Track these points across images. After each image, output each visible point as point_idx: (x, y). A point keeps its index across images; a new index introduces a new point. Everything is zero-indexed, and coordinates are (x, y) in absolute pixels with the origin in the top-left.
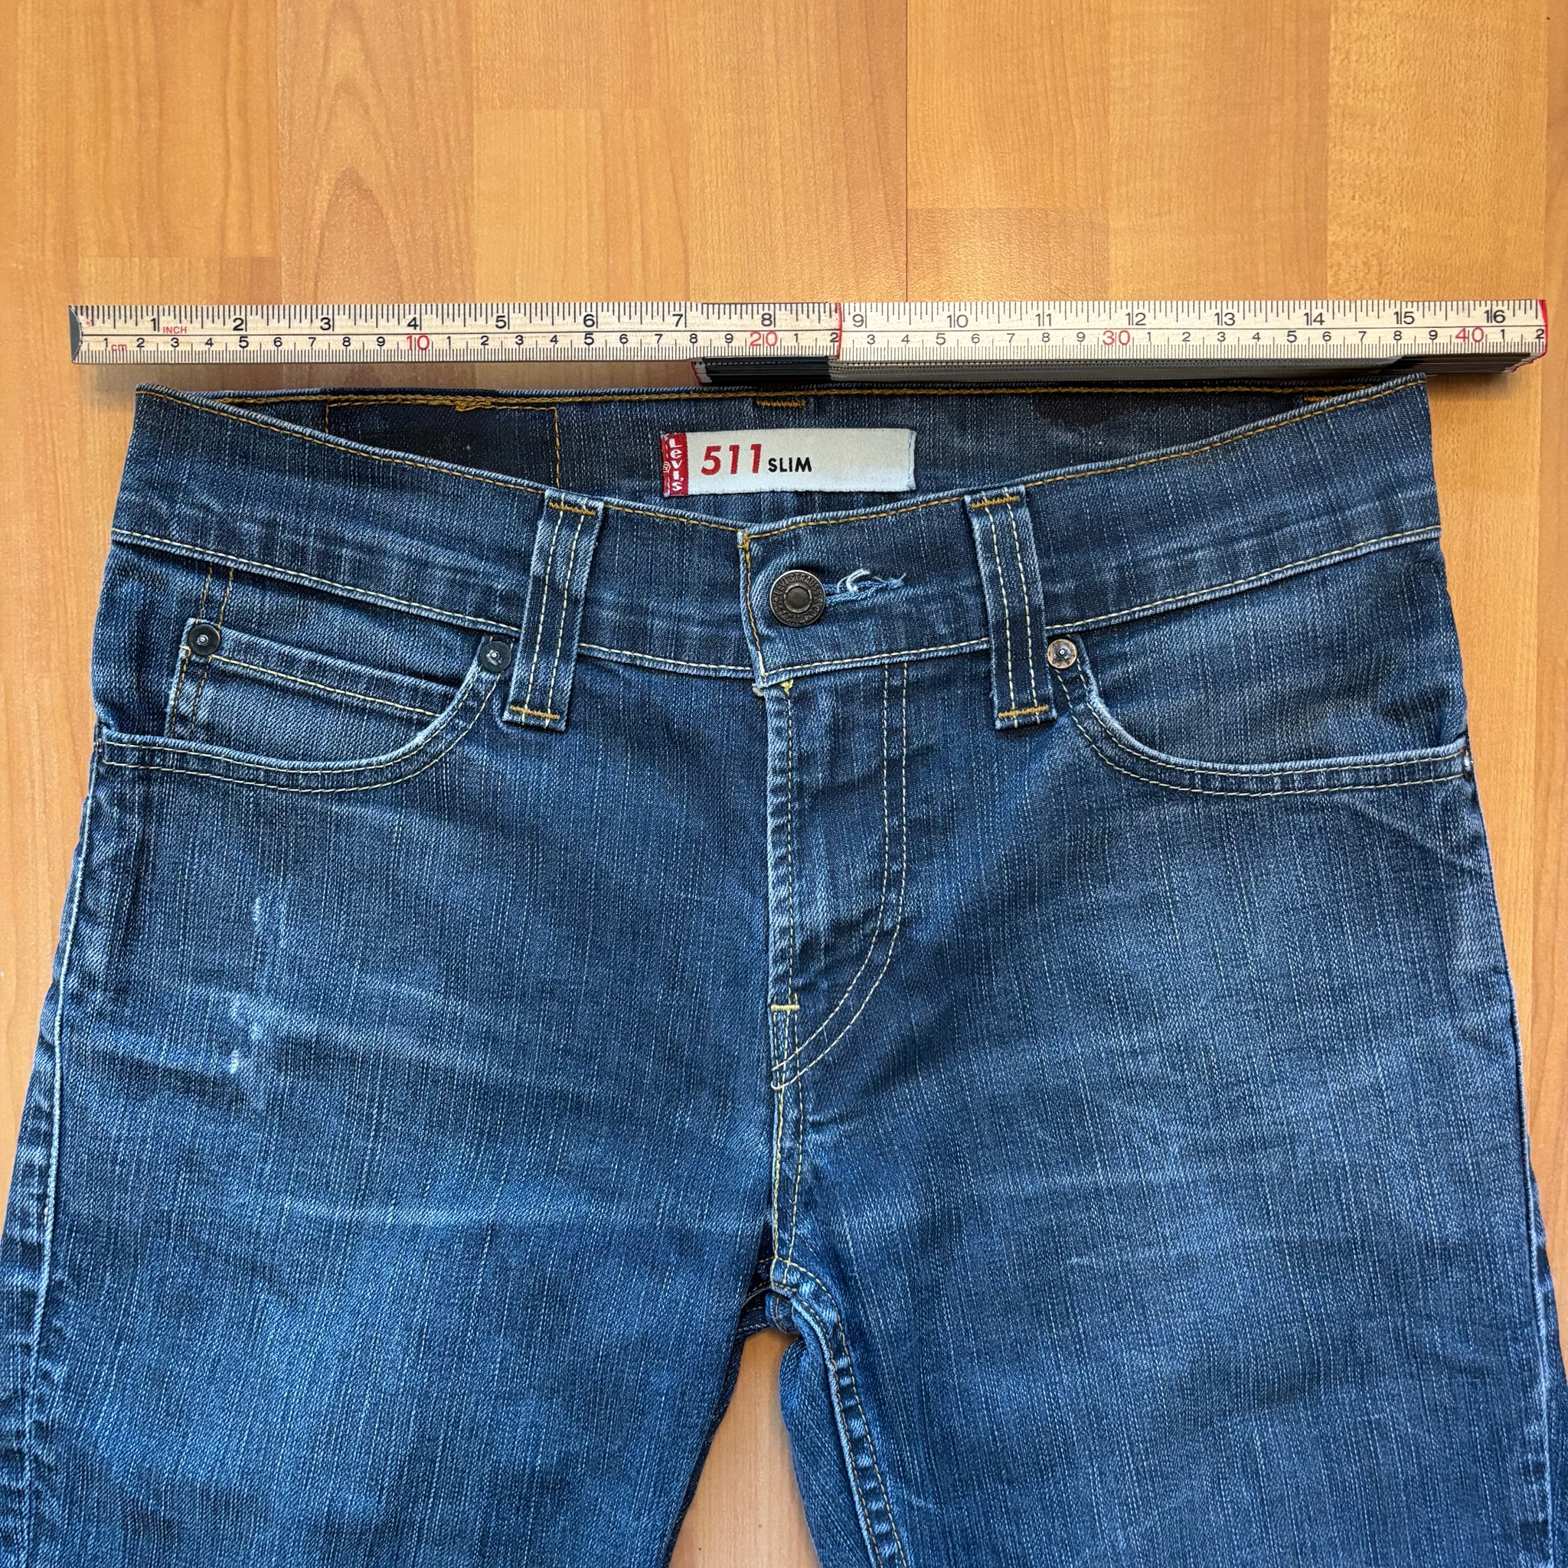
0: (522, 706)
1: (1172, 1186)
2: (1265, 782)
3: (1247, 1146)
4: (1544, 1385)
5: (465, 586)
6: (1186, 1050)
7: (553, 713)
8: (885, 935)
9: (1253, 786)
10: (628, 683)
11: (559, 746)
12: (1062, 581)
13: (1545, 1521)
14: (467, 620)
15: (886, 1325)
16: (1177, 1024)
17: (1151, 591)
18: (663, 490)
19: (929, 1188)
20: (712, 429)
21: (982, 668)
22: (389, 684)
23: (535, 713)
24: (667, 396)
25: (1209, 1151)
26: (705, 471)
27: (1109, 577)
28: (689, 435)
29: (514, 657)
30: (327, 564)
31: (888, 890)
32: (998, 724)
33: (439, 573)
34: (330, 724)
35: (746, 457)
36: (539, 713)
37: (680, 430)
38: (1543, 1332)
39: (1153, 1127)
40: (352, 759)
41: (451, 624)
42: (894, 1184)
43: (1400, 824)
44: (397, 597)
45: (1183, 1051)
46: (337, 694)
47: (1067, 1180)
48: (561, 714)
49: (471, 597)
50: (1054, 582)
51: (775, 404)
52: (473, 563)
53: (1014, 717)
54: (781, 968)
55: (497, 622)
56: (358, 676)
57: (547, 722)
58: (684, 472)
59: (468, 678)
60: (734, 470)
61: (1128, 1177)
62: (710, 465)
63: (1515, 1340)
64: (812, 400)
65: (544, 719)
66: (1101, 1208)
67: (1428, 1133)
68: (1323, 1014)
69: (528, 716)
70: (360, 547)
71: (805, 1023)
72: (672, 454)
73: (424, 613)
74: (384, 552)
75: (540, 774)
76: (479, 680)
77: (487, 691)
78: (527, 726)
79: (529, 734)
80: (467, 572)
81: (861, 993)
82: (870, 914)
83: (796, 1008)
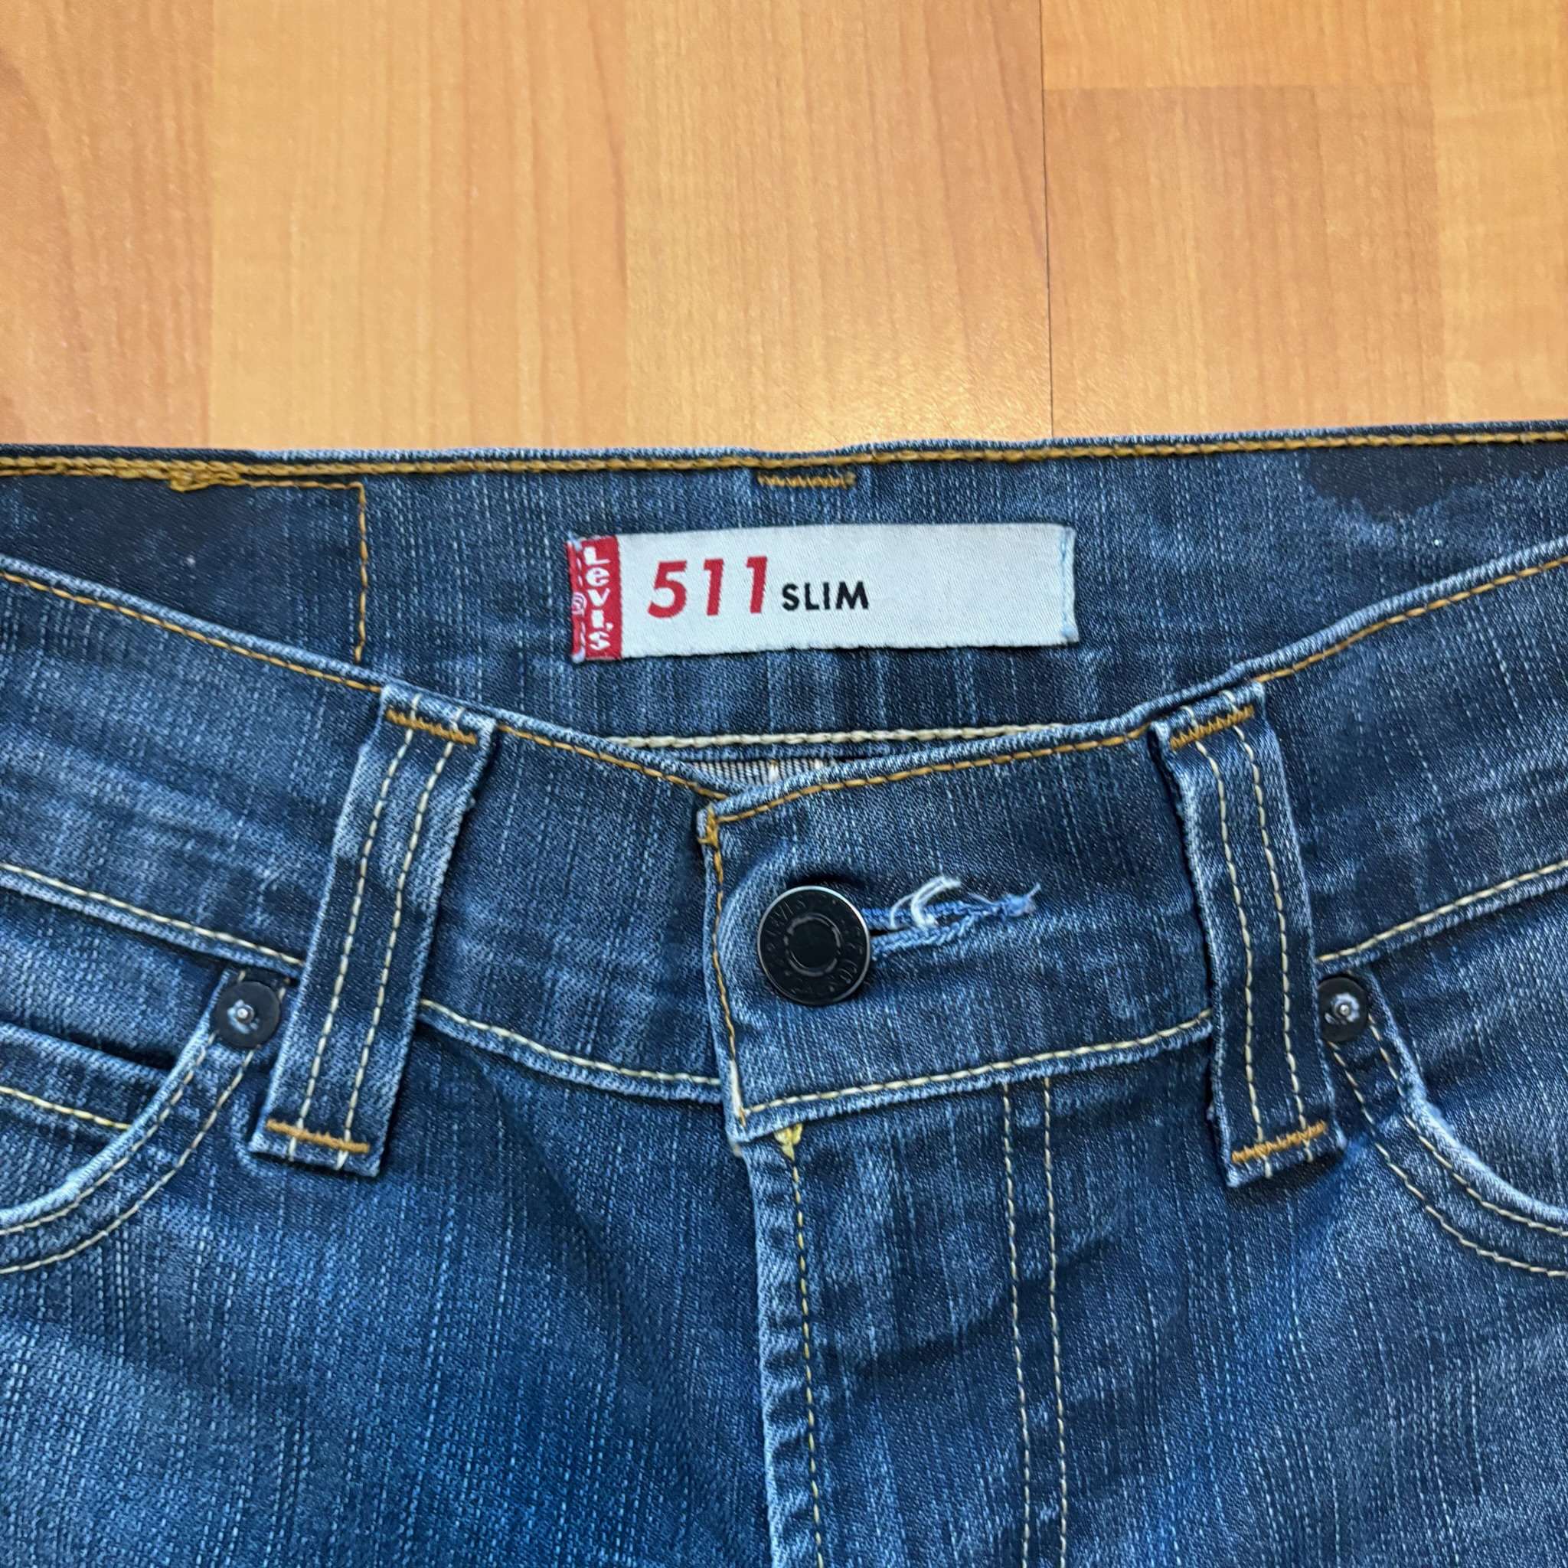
0: (292, 1121)
5: (199, 866)
7: (356, 1139)
11: (364, 1211)
14: (196, 935)
18: (574, 651)
20: (670, 528)
22: (28, 1056)
23: (318, 1137)
24: (583, 465)
26: (655, 611)
28: (624, 540)
29: (284, 1016)
33: (151, 838)
35: (737, 583)
36: (327, 1139)
37: (605, 533)
41: (164, 942)
44: (64, 880)
48: (372, 1141)
49: (209, 890)
51: (793, 483)
52: (220, 822)
53: (1264, 1158)
55: (258, 943)
57: (342, 1158)
58: (613, 611)
59: (186, 1059)
60: (713, 609)
62: (666, 598)
64: (866, 472)
65: (336, 1152)
69: (302, 1143)
72: (591, 578)
73: (112, 917)
74: (49, 788)
75: (320, 1270)
76: (207, 1064)
77: (222, 1087)
78: (299, 1166)
79: (304, 1184)
80: (206, 838)
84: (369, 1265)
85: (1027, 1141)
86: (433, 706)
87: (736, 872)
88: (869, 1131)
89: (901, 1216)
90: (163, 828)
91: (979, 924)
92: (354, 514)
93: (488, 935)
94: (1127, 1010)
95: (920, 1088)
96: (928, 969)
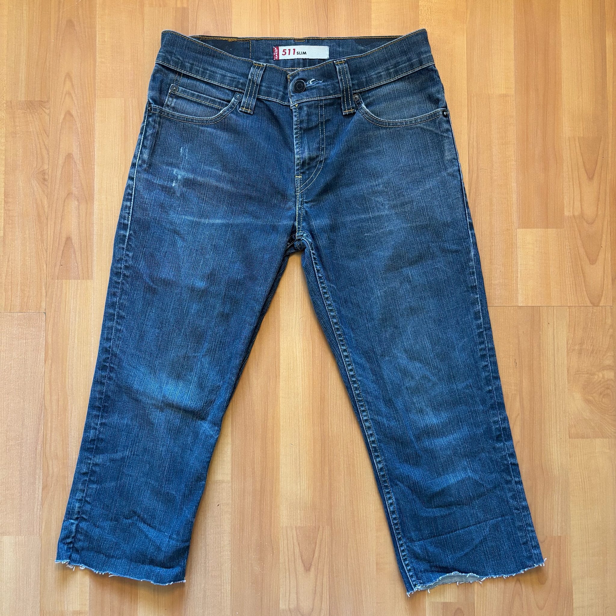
0: (244, 108)
1: (387, 215)
2: (401, 123)
4: (472, 253)
5: (233, 81)
7: (250, 110)
8: (321, 162)
9: (399, 124)
10: (265, 104)
11: (251, 117)
13: (476, 285)
14: (233, 89)
16: (385, 178)
17: (373, 83)
18: (273, 58)
19: (332, 217)
20: (284, 46)
21: (340, 101)
22: (214, 101)
24: (275, 39)
25: (394, 207)
26: (283, 54)
28: (279, 47)
29: (243, 97)
31: (321, 151)
32: (343, 114)
34: (201, 109)
35: (292, 51)
36: (247, 110)
37: (277, 46)
38: (471, 241)
39: (382, 202)
40: (206, 116)
41: (229, 89)
42: (324, 216)
43: (431, 129)
44: (218, 82)
45: (387, 184)
46: (203, 102)
47: (363, 216)
48: (252, 110)
49: (234, 84)
50: (353, 81)
51: (298, 41)
52: (236, 76)
53: (347, 112)
54: (298, 167)
55: (240, 89)
56: (208, 98)
57: (249, 112)
58: (278, 55)
59: (232, 100)
60: (289, 54)
61: (377, 214)
62: (284, 53)
63: (464, 242)
64: (306, 40)
66: (371, 222)
67: (443, 198)
68: (418, 173)
69: (245, 110)
70: (211, 71)
71: (303, 181)
72: (276, 51)
73: (223, 86)
74: (216, 73)
75: (247, 122)
76: (235, 101)
77: (236, 104)
78: (244, 112)
79: (245, 114)
80: (234, 78)
81: (315, 174)
82: (317, 156)
83: (301, 177)
84: (252, 122)
85: (321, 106)
86: (259, 63)
87: (291, 81)
88: (305, 104)
89: (308, 113)
91: (317, 83)
92: (250, 44)
93: (265, 87)
94: (331, 92)
95: (310, 99)
96: (311, 88)
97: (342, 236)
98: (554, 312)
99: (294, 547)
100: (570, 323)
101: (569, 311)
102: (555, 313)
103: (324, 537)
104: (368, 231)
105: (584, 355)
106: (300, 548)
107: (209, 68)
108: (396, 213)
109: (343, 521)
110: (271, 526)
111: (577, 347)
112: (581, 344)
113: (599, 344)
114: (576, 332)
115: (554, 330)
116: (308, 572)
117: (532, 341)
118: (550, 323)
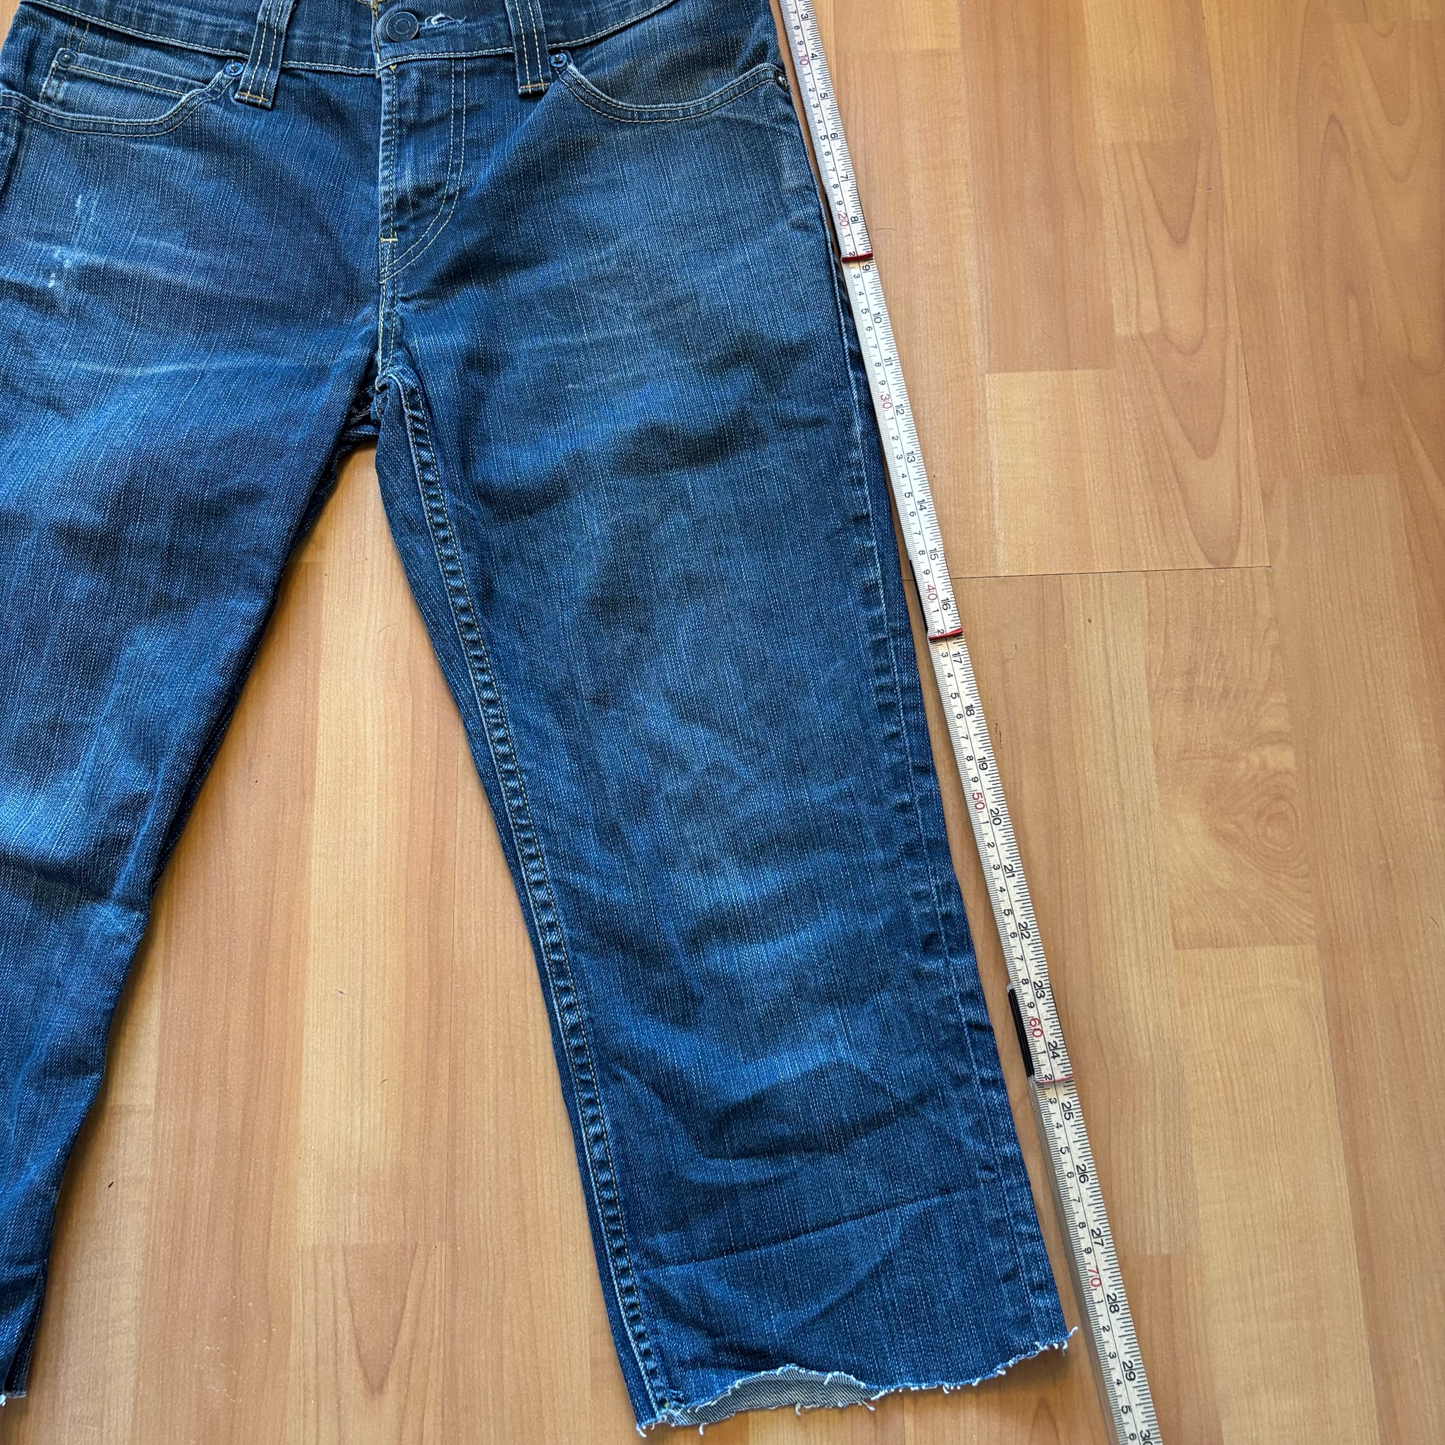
0: (246, 92)
1: (629, 338)
2: (673, 112)
3: (671, 306)
5: (220, 33)
6: (631, 253)
7: (264, 97)
8: (450, 198)
9: (667, 115)
10: (307, 79)
11: (266, 115)
12: (556, 20)
14: (220, 52)
15: (437, 391)
16: (625, 240)
17: (606, 24)
21: (511, 65)
22: (171, 81)
23: (253, 96)
25: (648, 315)
27: (583, 19)
30: (142, 22)
31: (451, 173)
32: (520, 91)
33: (206, 27)
34: (134, 100)
36: (256, 96)
39: (616, 304)
40: (145, 117)
41: (211, 54)
43: (746, 116)
44: (181, 40)
45: (629, 257)
46: (140, 85)
48: (269, 98)
49: (223, 39)
50: (551, 20)
52: (226, 21)
53: (529, 88)
54: (386, 217)
55: (237, 52)
56: (153, 76)
57: (260, 101)
59: (217, 76)
61: (603, 334)
63: (837, 396)
65: (259, 99)
66: (586, 356)
68: (713, 230)
69: (249, 97)
70: (163, 14)
71: (400, 248)
73: (195, 48)
74: (176, 17)
76: (222, 78)
77: (226, 84)
78: (249, 103)
79: (249, 108)
80: (222, 26)
81: (434, 230)
82: (439, 186)
83: (396, 240)
85: (458, 75)
87: (381, 14)
88: (415, 64)
89: (422, 87)
90: (210, 24)
91: (450, 24)
94: (486, 41)
95: (429, 56)
96: (434, 33)
97: (503, 386)
98: (1102, 588)
99: (335, 1312)
100: (1152, 617)
101: (1147, 583)
102: (1106, 590)
103: (430, 1278)
104: (577, 378)
105: (1202, 704)
106: (357, 1317)
107: (157, 7)
108: (655, 332)
109: (488, 1224)
110: (268, 1247)
111: (1177, 684)
112: (1190, 673)
113: (1242, 671)
114: (1172, 641)
115: (1105, 637)
116: (376, 1394)
117: (1042, 670)
118: (1093, 620)
